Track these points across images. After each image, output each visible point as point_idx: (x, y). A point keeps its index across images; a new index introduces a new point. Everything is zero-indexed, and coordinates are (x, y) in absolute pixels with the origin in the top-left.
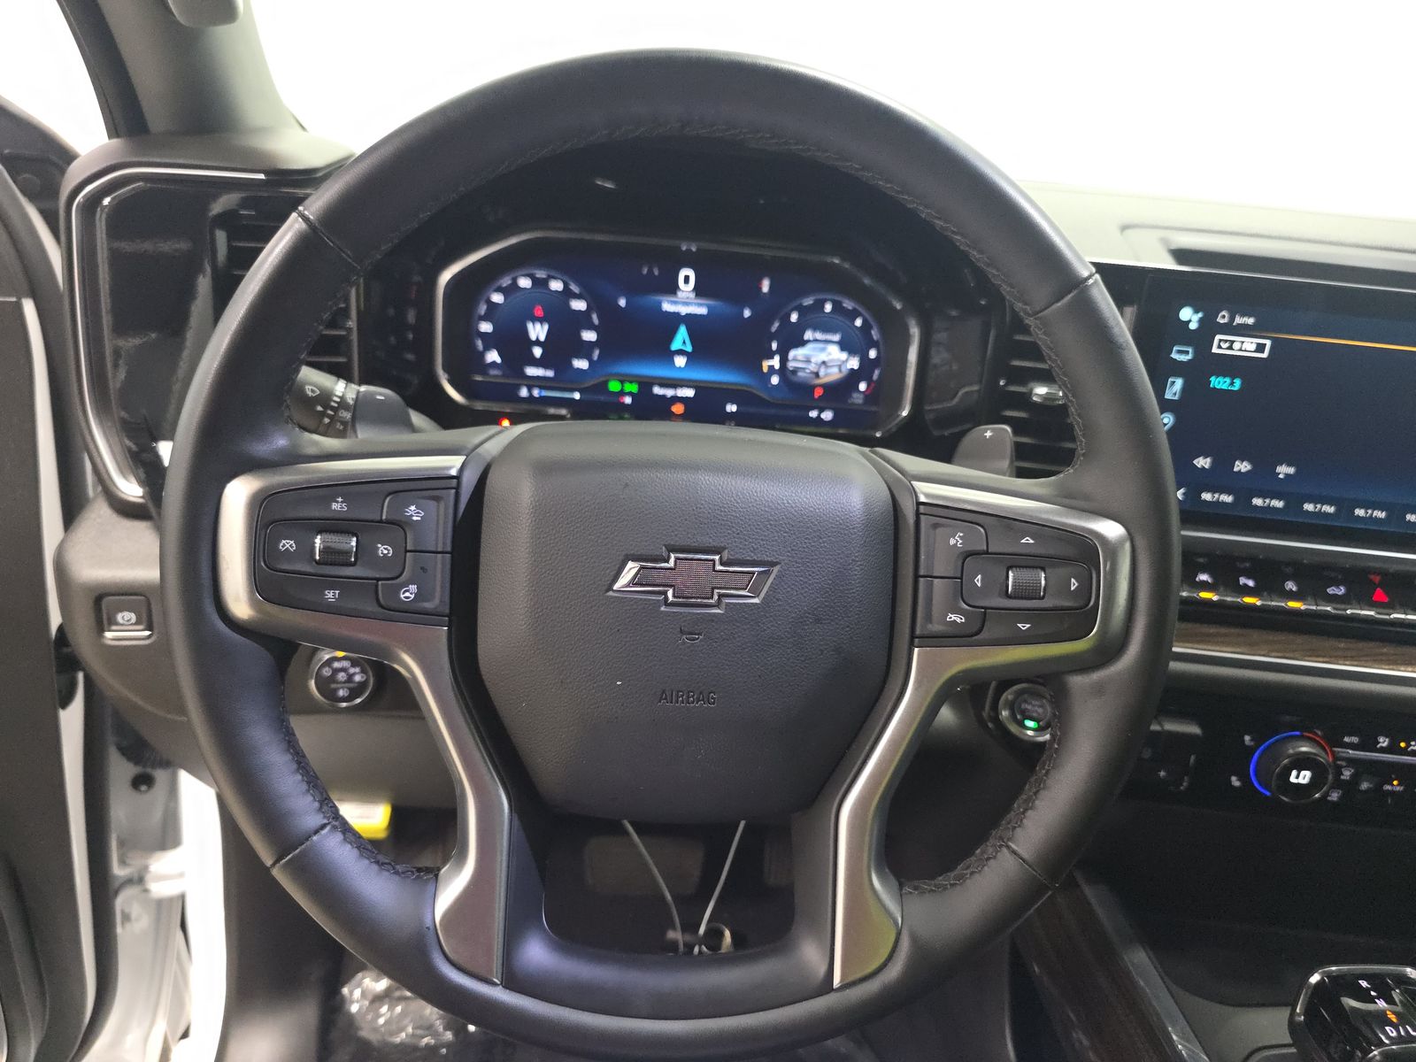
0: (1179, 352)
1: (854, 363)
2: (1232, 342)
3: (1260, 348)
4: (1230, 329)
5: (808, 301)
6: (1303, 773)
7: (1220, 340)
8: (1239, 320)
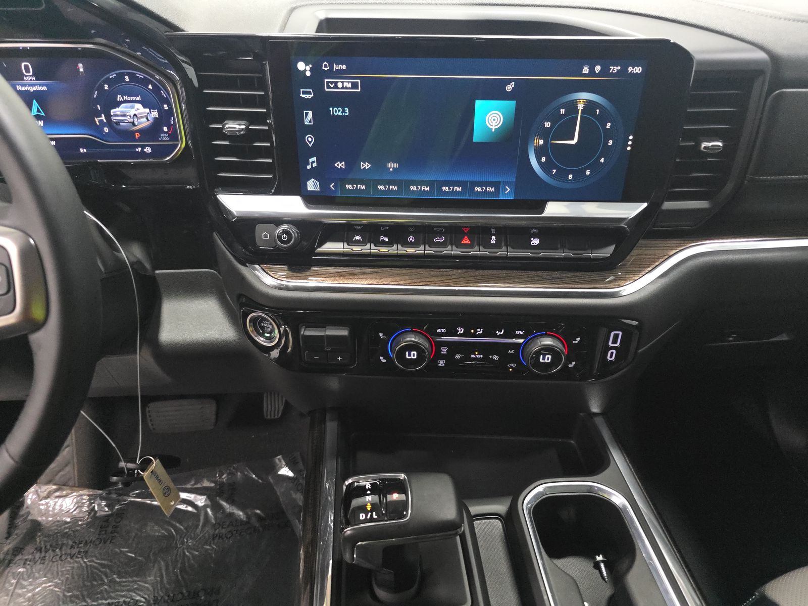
0: (304, 93)
1: (155, 114)
2: (336, 83)
3: (354, 85)
4: (332, 74)
5: (113, 76)
6: (412, 353)
7: (328, 83)
8: (336, 67)
